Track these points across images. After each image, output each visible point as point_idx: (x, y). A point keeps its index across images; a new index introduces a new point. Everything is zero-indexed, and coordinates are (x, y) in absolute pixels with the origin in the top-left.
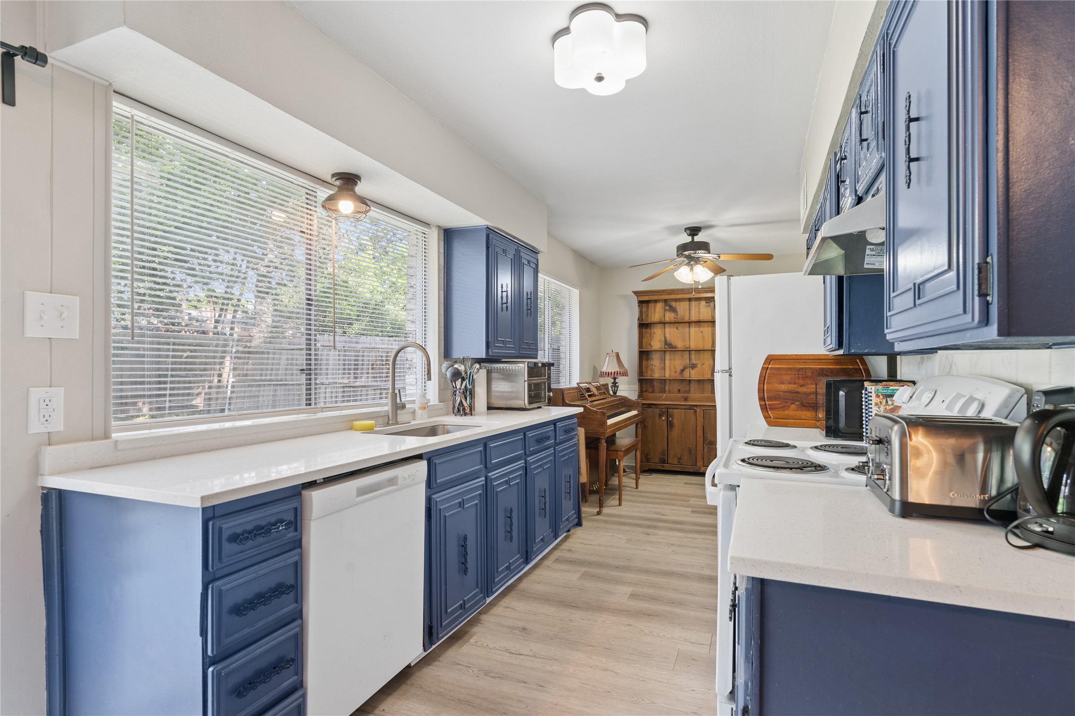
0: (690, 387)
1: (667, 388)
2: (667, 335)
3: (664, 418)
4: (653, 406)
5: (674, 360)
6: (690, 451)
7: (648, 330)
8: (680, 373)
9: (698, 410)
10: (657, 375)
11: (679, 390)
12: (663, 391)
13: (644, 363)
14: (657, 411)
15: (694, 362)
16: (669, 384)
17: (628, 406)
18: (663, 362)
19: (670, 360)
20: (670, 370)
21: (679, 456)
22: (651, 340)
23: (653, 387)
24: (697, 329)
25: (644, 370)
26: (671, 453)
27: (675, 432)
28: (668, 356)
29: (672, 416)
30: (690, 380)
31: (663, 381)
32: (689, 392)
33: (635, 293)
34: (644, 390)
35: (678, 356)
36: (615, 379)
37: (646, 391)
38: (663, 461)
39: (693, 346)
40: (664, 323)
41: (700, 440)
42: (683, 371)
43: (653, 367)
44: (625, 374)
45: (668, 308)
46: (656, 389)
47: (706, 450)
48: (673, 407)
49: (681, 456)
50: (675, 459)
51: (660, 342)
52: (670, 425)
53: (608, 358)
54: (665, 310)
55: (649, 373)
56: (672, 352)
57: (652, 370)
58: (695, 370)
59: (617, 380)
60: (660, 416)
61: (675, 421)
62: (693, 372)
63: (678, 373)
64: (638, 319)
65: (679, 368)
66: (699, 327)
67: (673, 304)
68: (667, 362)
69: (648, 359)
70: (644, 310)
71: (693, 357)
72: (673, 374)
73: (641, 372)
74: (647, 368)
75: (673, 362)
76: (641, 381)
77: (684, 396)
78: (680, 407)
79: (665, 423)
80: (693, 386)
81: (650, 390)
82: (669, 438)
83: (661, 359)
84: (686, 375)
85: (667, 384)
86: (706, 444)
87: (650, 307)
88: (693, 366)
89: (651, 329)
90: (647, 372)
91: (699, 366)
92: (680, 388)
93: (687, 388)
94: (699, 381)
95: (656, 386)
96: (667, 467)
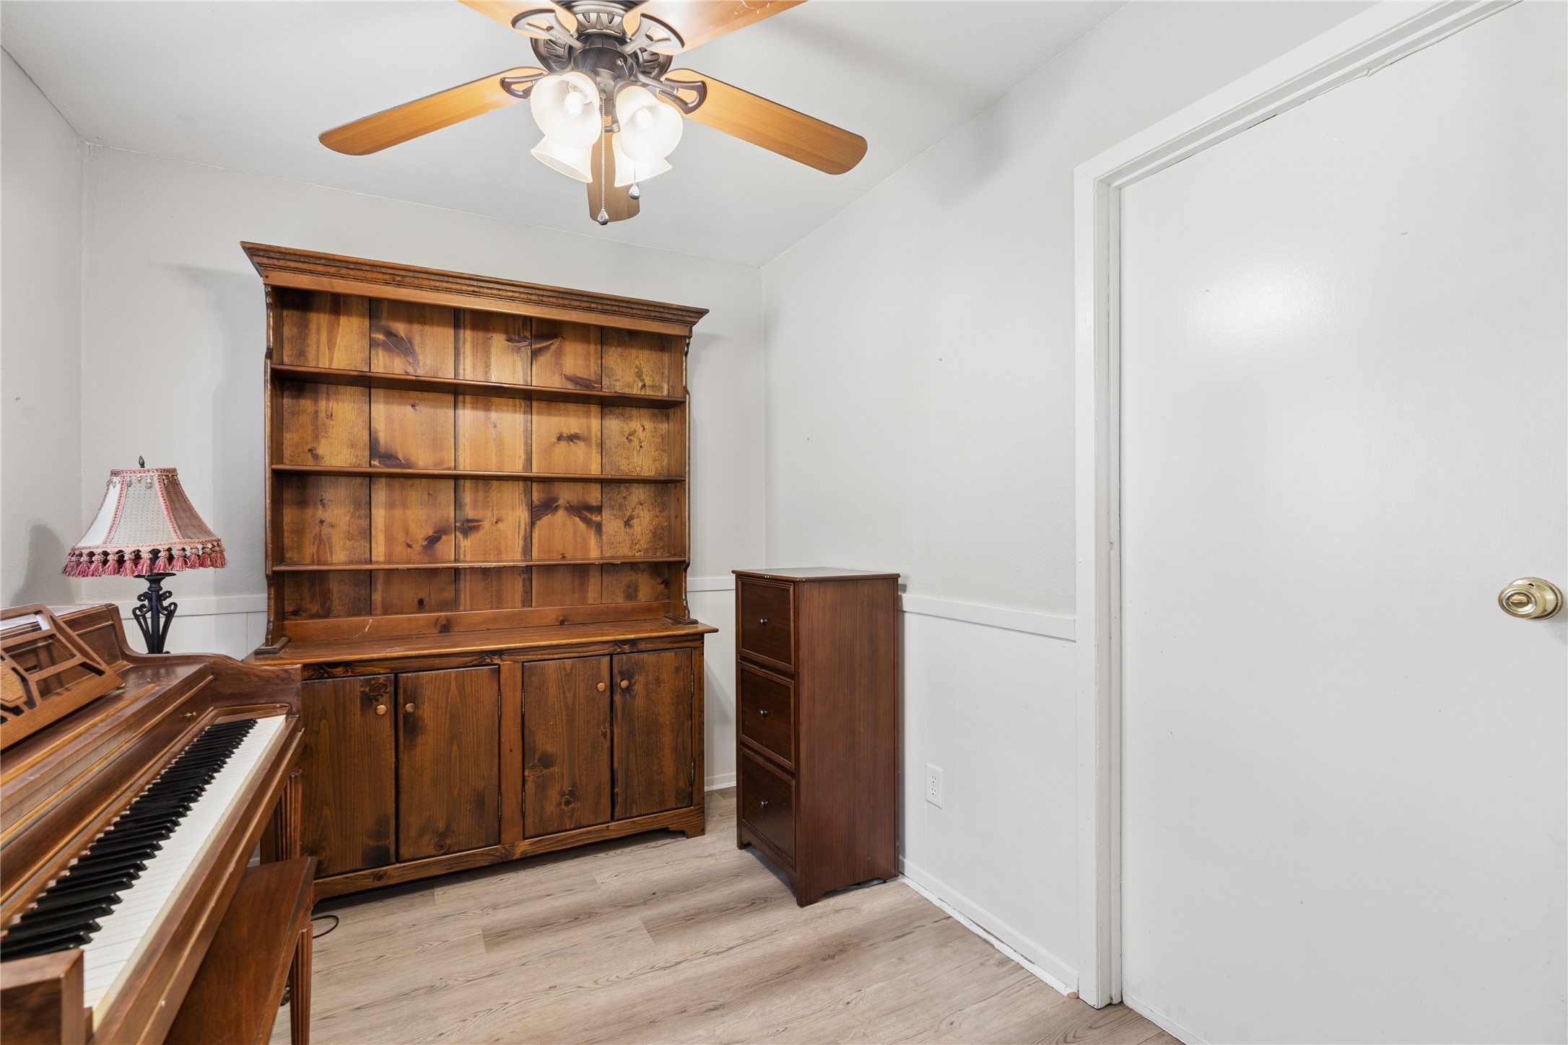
0: (457, 591)
1: (377, 597)
2: (380, 426)
3: (382, 708)
4: (339, 670)
5: (404, 506)
6: (479, 800)
7: (306, 404)
8: (425, 547)
9: (506, 664)
10: (340, 556)
11: (421, 602)
12: (363, 607)
13: (289, 515)
14: (356, 685)
15: (470, 513)
16: (387, 582)
17: (233, 697)
18: (364, 512)
19: (391, 505)
20: (390, 540)
21: (441, 826)
22: (316, 438)
23: (325, 597)
24: (481, 414)
25: (288, 540)
26: (412, 821)
27: (426, 748)
28: (380, 494)
29: (413, 698)
30: (457, 570)
31: (365, 578)
32: (453, 604)
33: (254, 251)
34: (289, 608)
35: (416, 494)
36: (155, 579)
37: (296, 613)
38: (379, 857)
39: (466, 467)
40: (366, 383)
41: (513, 760)
42: (433, 540)
43: (326, 530)
44: (212, 557)
45: (381, 337)
46: (337, 604)
47: (530, 787)
48: (416, 664)
49: (448, 825)
50: (427, 838)
51: (353, 445)
52: (406, 727)
53: (114, 492)
54: (373, 344)
55: (310, 549)
56: (396, 482)
57: (320, 541)
58: (475, 538)
59: (166, 584)
60: (369, 700)
61: (427, 713)
62: (466, 543)
63: (417, 548)
64: (269, 355)
65: (421, 532)
66: (487, 408)
67: (400, 328)
68: (379, 514)
69: (303, 503)
70: (288, 331)
71: (467, 497)
72: (399, 550)
73: (277, 548)
74: (300, 531)
75: (398, 512)
76: (279, 582)
77: (438, 619)
78: (444, 661)
79: (387, 726)
80: (466, 586)
81: (315, 608)
82: (405, 771)
83: (357, 504)
84: (447, 553)
85: (379, 587)
86: (531, 768)
87: (313, 327)
88: (469, 527)
89: (316, 400)
90: (299, 547)
91: (486, 524)
92: (423, 594)
93: (449, 594)
94: (485, 571)
95: (335, 595)
96: (394, 872)
